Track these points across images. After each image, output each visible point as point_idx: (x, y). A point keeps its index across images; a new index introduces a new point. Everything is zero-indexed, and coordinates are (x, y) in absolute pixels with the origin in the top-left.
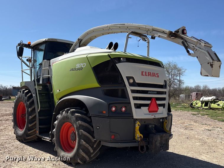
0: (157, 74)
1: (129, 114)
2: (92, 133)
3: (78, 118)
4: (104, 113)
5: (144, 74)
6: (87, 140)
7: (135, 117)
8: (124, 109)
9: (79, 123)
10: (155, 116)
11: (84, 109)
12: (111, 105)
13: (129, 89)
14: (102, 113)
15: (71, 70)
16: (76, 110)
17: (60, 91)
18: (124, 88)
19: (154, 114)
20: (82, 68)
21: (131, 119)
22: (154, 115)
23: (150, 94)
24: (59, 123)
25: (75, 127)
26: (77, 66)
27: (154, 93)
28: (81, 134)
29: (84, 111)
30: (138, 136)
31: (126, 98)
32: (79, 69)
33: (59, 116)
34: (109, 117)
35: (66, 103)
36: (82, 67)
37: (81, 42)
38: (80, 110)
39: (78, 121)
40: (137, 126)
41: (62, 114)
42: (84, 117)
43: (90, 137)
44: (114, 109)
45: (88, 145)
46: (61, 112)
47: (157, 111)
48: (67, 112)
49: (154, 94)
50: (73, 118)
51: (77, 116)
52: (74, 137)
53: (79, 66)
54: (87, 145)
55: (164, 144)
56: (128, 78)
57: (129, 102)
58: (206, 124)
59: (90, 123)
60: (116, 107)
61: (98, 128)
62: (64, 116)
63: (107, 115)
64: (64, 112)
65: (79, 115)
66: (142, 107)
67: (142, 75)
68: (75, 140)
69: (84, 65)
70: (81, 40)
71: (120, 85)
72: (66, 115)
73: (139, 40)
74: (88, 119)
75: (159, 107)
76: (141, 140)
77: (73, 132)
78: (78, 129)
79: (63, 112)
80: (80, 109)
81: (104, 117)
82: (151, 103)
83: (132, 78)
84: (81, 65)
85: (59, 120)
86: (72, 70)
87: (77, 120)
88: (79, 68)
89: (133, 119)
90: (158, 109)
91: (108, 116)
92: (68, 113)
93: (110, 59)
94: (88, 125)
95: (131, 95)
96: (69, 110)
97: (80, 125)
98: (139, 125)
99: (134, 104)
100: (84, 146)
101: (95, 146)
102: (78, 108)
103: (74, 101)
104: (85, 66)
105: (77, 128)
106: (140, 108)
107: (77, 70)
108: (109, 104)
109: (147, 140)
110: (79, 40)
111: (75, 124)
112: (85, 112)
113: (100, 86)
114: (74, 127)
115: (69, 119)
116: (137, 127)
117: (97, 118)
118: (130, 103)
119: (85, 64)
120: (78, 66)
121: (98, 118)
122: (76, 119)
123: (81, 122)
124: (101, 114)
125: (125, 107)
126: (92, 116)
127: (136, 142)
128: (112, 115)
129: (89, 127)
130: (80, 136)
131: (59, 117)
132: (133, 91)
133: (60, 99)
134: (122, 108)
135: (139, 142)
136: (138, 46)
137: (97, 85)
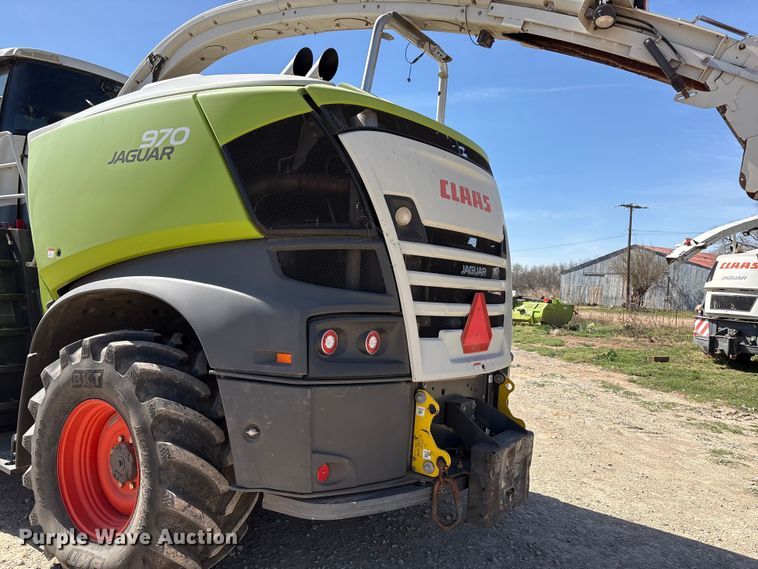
0: (484, 196)
1: (395, 362)
2: (216, 453)
3: (146, 386)
4: (282, 364)
5: (449, 191)
6: (194, 490)
7: (418, 376)
8: (373, 342)
9: (152, 408)
10: (483, 367)
11: (176, 339)
12: (319, 326)
13: (398, 250)
14: (273, 361)
15: (113, 161)
16: (140, 344)
17: (59, 253)
18: (376, 246)
19: (480, 359)
20: (172, 148)
21: (404, 384)
22: (483, 362)
23: (466, 275)
24: (51, 402)
25: (134, 424)
26: (144, 139)
27: (480, 272)
28: (161, 462)
29: (177, 347)
30: (429, 458)
31: (382, 291)
32: (154, 154)
33: (55, 371)
34: (306, 382)
35: (92, 310)
36: (173, 142)
37: (160, 67)
38: (159, 347)
39: (149, 396)
40: (423, 414)
41: (66, 361)
42: (179, 375)
43: (210, 472)
44: (330, 342)
45: (199, 512)
46: (62, 351)
47: (485, 347)
48: (93, 352)
49: (479, 277)
50: (126, 384)
51: (145, 372)
52: (129, 466)
53: (154, 139)
54: (194, 513)
55: (516, 479)
56: (394, 203)
57: (397, 311)
58: (518, 366)
59: (208, 405)
60: (338, 332)
61: (251, 433)
62: (80, 372)
63: (301, 374)
64: (80, 351)
65: (154, 367)
66: (442, 333)
67: (444, 194)
68: (134, 478)
69: (180, 136)
70: (163, 61)
71: (355, 232)
72: (86, 365)
73: (416, 60)
74: (200, 388)
75: (492, 330)
76: (443, 474)
77: (123, 440)
78: (149, 434)
79: (73, 350)
80: (157, 340)
81: (284, 381)
82: (472, 312)
83: (408, 203)
84: (163, 134)
85: (52, 386)
86: (122, 158)
87: (142, 396)
88: (156, 149)
89: (409, 386)
90: (490, 337)
91: (304, 378)
92: (96, 356)
93: (309, 109)
94: (198, 414)
95: (405, 280)
96: (104, 342)
97: (159, 419)
98: (432, 409)
99: (417, 316)
100: (179, 515)
101: (229, 510)
102: (145, 332)
103: (129, 302)
104: (184, 140)
105: (143, 430)
106: (437, 336)
107: (146, 158)
108: (310, 320)
109: (460, 470)
110: (151, 61)
111: (131, 412)
112: (181, 355)
113: (261, 231)
114: (128, 426)
115: (100, 386)
116: (424, 418)
117: (249, 384)
118: (400, 315)
119: (187, 130)
120: (150, 140)
121: (255, 385)
122: (137, 390)
123: (165, 405)
124: (267, 369)
125: (381, 332)
126: (219, 377)
127: (418, 485)
128: (321, 373)
129: (204, 424)
130: (160, 469)
131: (51, 374)
132: (415, 263)
133: (62, 292)
134: (364, 337)
135: (431, 482)
136: (409, 80)
137: (245, 229)
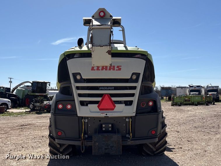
0: (118, 67)
5: (95, 68)
7: (79, 115)
10: (106, 114)
19: (104, 112)
21: (75, 116)
23: (102, 90)
27: (110, 88)
34: (54, 114)
44: (60, 106)
47: (113, 109)
57: (73, 99)
66: (89, 105)
67: (93, 69)
75: (116, 105)
82: (102, 100)
90: (115, 106)
93: (64, 57)
108: (57, 102)
